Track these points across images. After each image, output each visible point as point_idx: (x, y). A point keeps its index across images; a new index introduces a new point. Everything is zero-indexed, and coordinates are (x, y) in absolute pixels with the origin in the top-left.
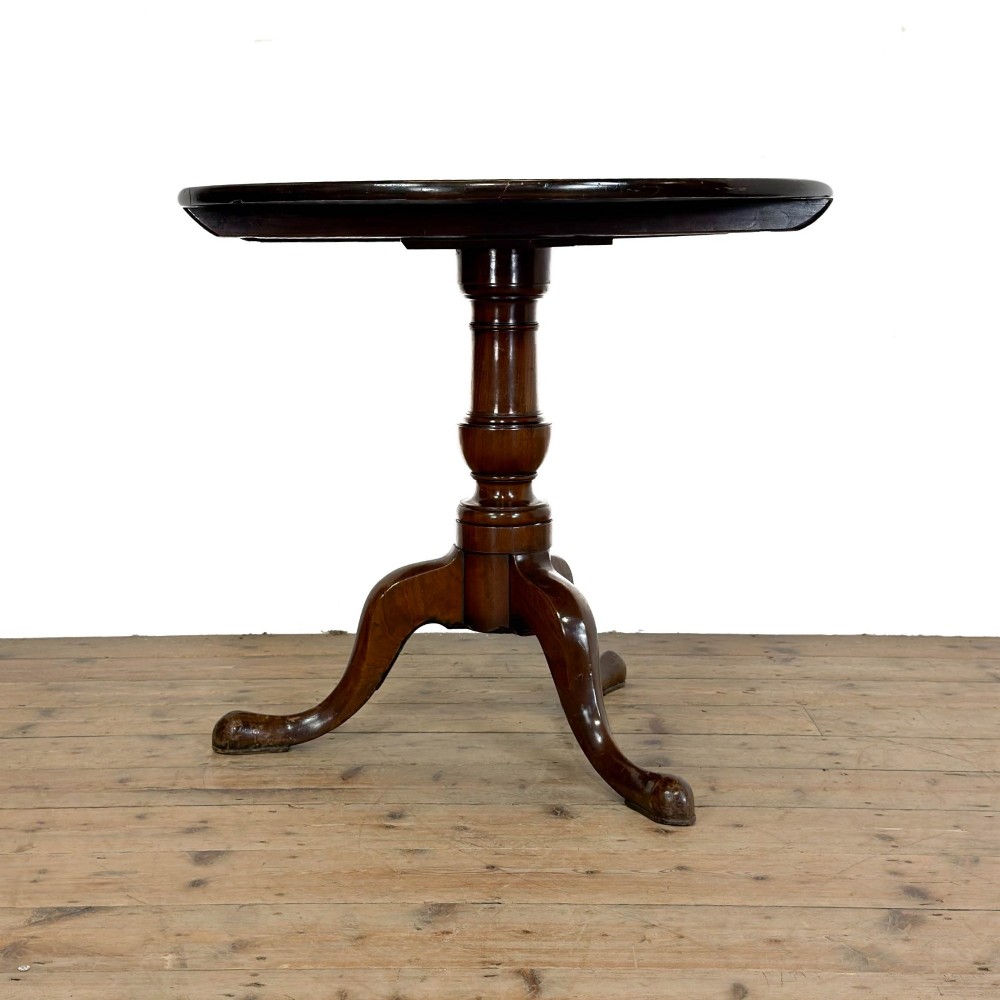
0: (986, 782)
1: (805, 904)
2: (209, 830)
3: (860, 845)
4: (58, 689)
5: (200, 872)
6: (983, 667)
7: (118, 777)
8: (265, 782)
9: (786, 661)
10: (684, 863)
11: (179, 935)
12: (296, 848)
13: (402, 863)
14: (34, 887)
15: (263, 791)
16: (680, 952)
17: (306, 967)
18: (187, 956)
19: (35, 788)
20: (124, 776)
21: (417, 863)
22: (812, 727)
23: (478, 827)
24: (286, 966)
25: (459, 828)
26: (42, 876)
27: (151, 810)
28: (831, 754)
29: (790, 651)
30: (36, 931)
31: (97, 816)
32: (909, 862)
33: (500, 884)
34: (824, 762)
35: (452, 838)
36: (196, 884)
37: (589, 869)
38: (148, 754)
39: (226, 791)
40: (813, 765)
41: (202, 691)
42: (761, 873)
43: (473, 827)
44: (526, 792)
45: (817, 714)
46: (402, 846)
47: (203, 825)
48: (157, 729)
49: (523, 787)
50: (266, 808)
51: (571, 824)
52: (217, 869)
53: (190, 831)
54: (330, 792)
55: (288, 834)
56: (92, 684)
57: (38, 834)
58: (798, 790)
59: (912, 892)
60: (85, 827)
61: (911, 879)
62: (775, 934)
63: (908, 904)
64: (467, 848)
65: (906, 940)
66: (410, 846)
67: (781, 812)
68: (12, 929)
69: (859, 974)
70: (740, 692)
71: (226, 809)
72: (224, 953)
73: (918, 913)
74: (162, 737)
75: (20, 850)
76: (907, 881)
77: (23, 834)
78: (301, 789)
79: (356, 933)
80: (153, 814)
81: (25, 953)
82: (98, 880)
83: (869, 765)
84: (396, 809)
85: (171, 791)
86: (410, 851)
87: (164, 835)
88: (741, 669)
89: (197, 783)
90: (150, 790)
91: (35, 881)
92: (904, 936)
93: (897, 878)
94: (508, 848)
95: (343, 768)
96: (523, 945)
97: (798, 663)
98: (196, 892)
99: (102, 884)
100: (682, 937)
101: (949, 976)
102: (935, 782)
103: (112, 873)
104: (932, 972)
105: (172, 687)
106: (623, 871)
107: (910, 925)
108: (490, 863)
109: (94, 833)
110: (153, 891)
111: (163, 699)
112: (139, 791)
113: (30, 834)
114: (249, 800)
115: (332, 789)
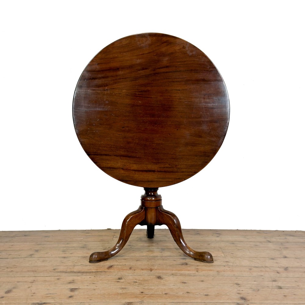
0: (263, 269)
1: (216, 302)
2: (74, 283)
3: (231, 286)
4: (40, 245)
5: (72, 294)
6: (265, 238)
7: (53, 268)
8: (89, 270)
9: (218, 236)
10: (189, 291)
12: (95, 287)
13: (120, 291)
14: (32, 297)
15: (88, 272)
19: (33, 271)
20: (55, 268)
21: (124, 291)
22: (223, 255)
23: (140, 282)
25: (135, 282)
26: (34, 294)
27: (61, 277)
28: (226, 262)
29: (219, 234)
31: (47, 279)
32: (242, 291)
33: (144, 297)
34: (225, 264)
35: (133, 285)
36: (71, 297)
37: (166, 293)
38: (61, 262)
39: (79, 272)
40: (222, 265)
41: (75, 245)
42: (207, 294)
43: (138, 282)
44: (152, 272)
45: (224, 251)
46: (121, 287)
47: (73, 281)
48: (63, 255)
49: (151, 271)
50: (88, 277)
51: (162, 281)
52: (76, 293)
53: (70, 283)
55: (94, 284)
56: (48, 243)
57: (33, 283)
58: (218, 271)
59: (243, 298)
60: (45, 282)
61: (242, 295)
63: (241, 302)
64: (136, 287)
66: (123, 287)
67: (213, 277)
70: (206, 245)
71: (79, 277)
73: (243, 304)
74: (64, 257)
75: (29, 288)
76: (241, 296)
77: (30, 283)
78: (97, 272)
80: (61, 278)
82: (47, 296)
83: (235, 265)
84: (120, 277)
85: (66, 272)
86: (123, 288)
87: (63, 284)
88: (207, 239)
89: (72, 270)
90: (61, 272)
91: (32, 296)
93: (239, 295)
94: (147, 287)
95: (108, 266)
97: (221, 237)
98: (71, 299)
102: (251, 269)
103: (51, 294)
105: (67, 244)
106: (174, 293)
108: (142, 291)
109: (47, 283)
110: (60, 299)
111: (65, 247)
112: (58, 272)
113: (32, 283)
114: (85, 274)
115: (105, 272)
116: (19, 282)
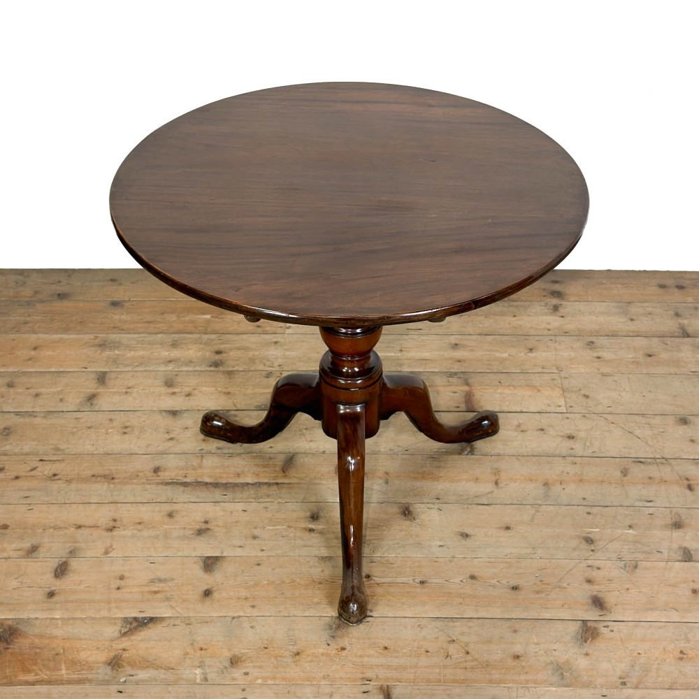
0: (653, 471)
1: (536, 615)
2: (209, 532)
3: (574, 549)
5: (209, 580)
7: (153, 465)
8: (238, 475)
9: (555, 309)
10: (474, 572)
11: (201, 649)
12: (260, 554)
13: (318, 571)
14: (119, 594)
15: (236, 485)
16: (466, 668)
17: (269, 682)
18: (208, 671)
19: (106, 477)
20: (156, 464)
21: (327, 572)
22: (562, 401)
24: (259, 681)
26: (122, 583)
27: (175, 507)
28: (569, 437)
29: (560, 295)
30: (125, 643)
31: (145, 513)
32: (598, 568)
33: (373, 596)
34: (564, 447)
36: (207, 593)
37: (422, 578)
38: (167, 436)
39: (216, 485)
40: (558, 452)
42: (515, 583)
44: (389, 487)
45: (566, 384)
46: (318, 553)
47: (206, 526)
48: (170, 402)
49: (387, 482)
50: (240, 506)
51: (414, 527)
52: (218, 576)
53: (200, 532)
54: (275, 487)
55: (255, 537)
57: (114, 533)
58: (545, 483)
59: (596, 602)
60: (139, 527)
61: (597, 588)
62: (518, 649)
63: (592, 615)
65: (587, 654)
66: (323, 552)
67: (533, 511)
68: (112, 640)
69: (558, 689)
70: (523, 354)
71: (218, 508)
72: (226, 668)
73: (596, 625)
74: (174, 413)
76: (595, 590)
77: (106, 534)
78: (259, 484)
79: (295, 649)
80: (177, 512)
81: (123, 667)
82: (153, 588)
83: (589, 452)
84: (314, 509)
85: (185, 484)
86: (322, 558)
87: (185, 537)
89: (199, 475)
90: (172, 483)
92: (584, 651)
93: (590, 587)
94: (378, 555)
95: (283, 458)
96: (383, 661)
98: (207, 602)
99: (156, 592)
100: (468, 653)
101: (605, 692)
102: (625, 472)
103: (160, 580)
104: (595, 687)
105: (174, 345)
106: (440, 581)
107: (590, 639)
108: (367, 571)
109: (146, 533)
110: (184, 601)
111: (170, 361)
112: (167, 484)
113: (110, 534)
114: (230, 496)
115: (277, 484)
116: (80, 527)
